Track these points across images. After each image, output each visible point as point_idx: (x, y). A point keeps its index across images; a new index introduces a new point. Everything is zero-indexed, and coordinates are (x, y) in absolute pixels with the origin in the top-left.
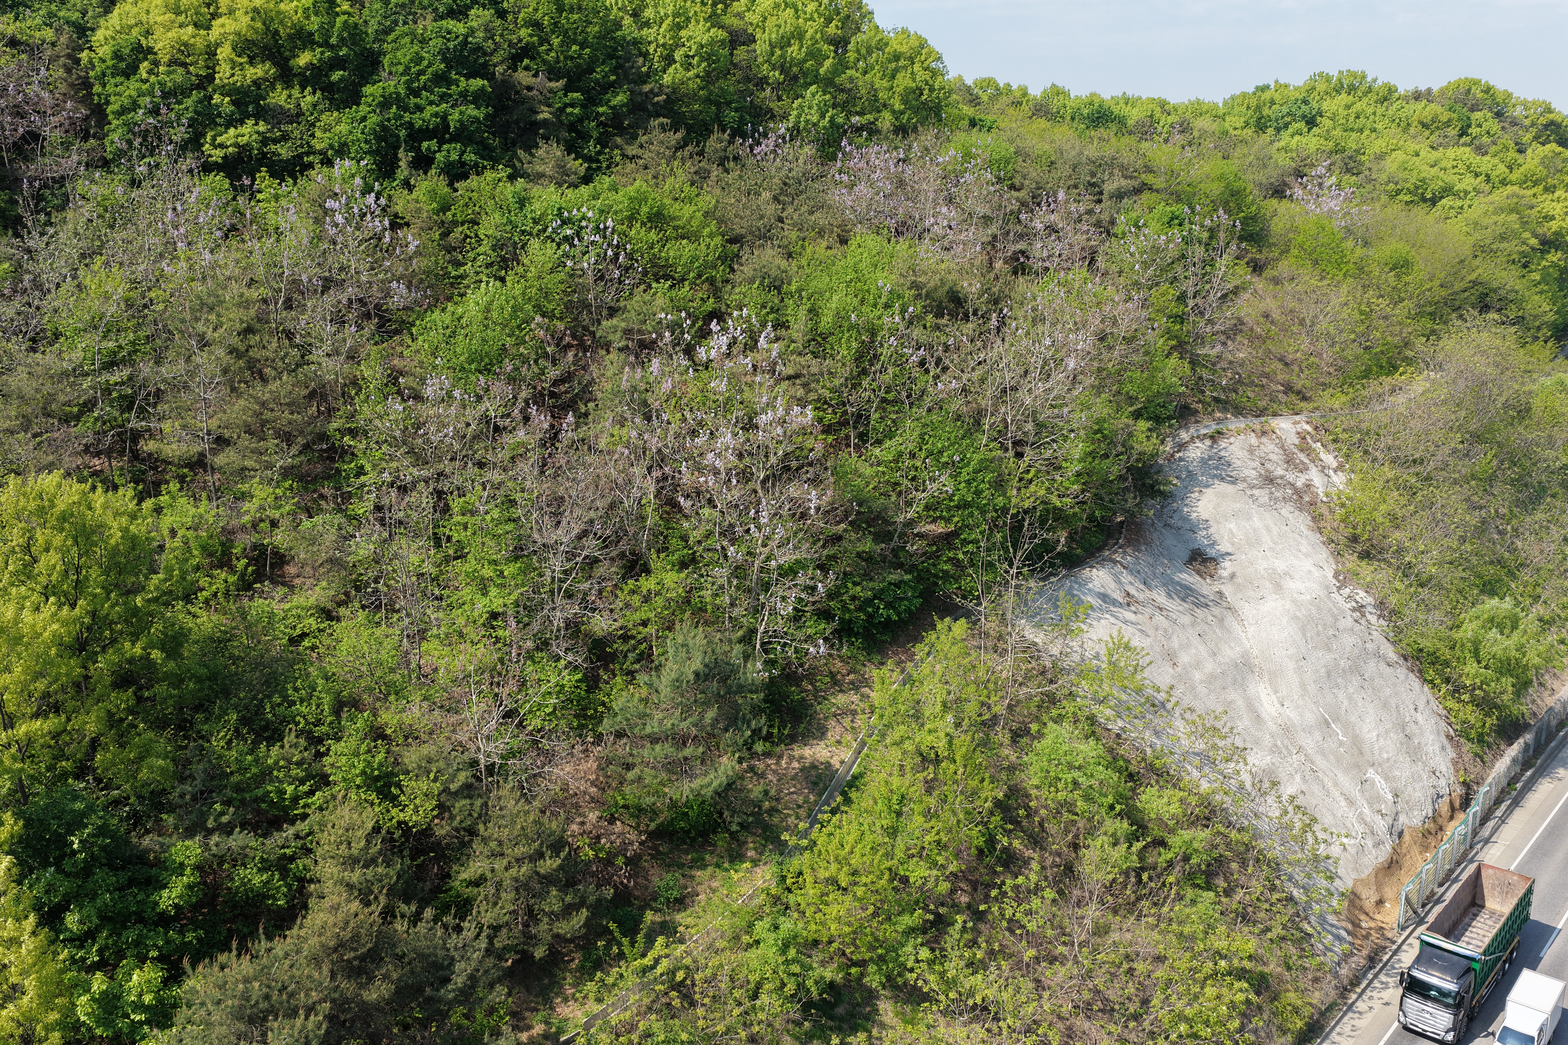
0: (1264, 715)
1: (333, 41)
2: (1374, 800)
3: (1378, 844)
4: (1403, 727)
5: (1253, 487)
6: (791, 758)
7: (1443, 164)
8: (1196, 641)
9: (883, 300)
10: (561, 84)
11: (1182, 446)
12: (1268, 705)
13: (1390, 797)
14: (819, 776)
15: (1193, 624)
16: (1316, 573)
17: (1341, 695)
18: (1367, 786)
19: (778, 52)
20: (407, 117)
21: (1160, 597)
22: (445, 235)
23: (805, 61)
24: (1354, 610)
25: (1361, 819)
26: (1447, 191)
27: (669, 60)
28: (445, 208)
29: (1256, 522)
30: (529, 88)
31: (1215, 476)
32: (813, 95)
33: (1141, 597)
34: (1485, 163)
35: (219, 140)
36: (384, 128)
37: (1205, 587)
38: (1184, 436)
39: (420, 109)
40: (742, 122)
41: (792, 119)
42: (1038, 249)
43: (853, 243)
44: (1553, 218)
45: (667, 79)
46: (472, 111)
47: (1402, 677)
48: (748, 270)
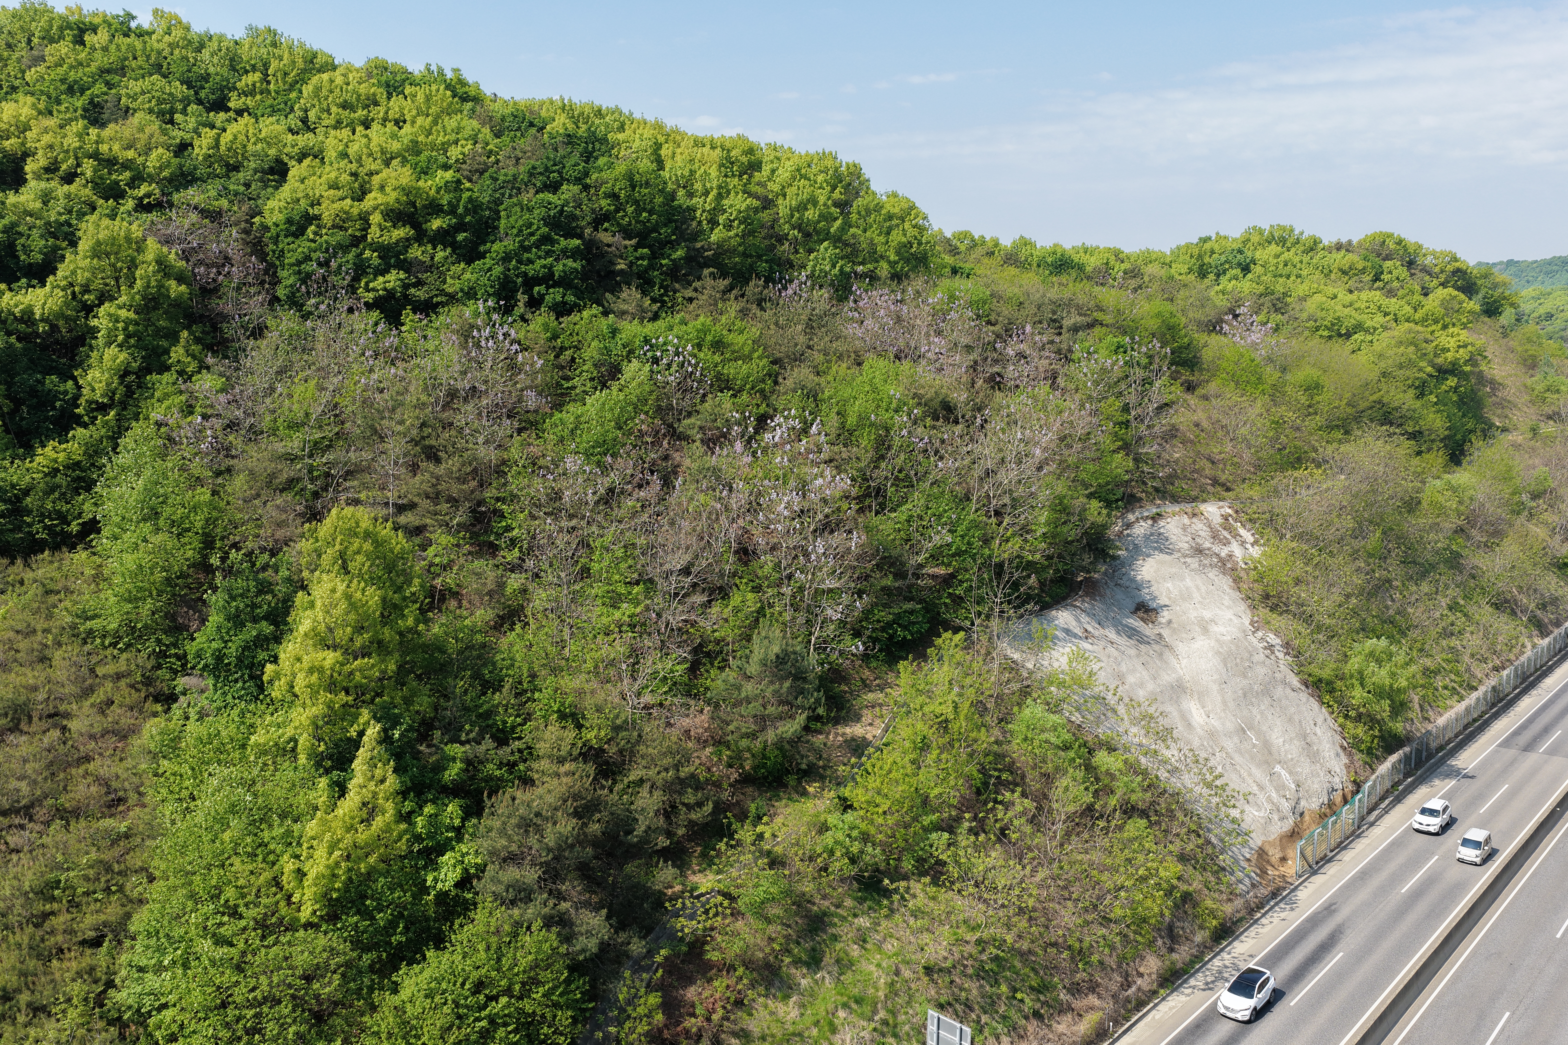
0: (1194, 723)
1: (460, 210)
2: (1280, 788)
3: (1282, 819)
4: (1305, 737)
5: (1185, 556)
6: (837, 734)
7: (1356, 306)
8: (1140, 668)
9: (894, 406)
10: (634, 242)
11: (1129, 526)
12: (1197, 716)
13: (1293, 786)
14: (858, 746)
15: (1138, 656)
16: (1236, 621)
17: (1255, 711)
18: (1275, 777)
19: (797, 215)
20: (523, 268)
21: (1112, 634)
22: (557, 357)
23: (819, 222)
24: (1265, 648)
25: (1269, 799)
26: (1359, 327)
27: (713, 223)
28: (555, 337)
29: (1188, 582)
30: (609, 246)
31: (1155, 548)
32: (826, 250)
33: (1096, 633)
34: (1393, 304)
35: (371, 285)
36: (506, 276)
37: (1148, 630)
38: (1131, 517)
39: (530, 262)
40: (772, 271)
41: (809, 268)
42: (1010, 371)
43: (866, 366)
44: (1448, 350)
45: (714, 238)
46: (570, 263)
47: (1304, 700)
48: (789, 383)
